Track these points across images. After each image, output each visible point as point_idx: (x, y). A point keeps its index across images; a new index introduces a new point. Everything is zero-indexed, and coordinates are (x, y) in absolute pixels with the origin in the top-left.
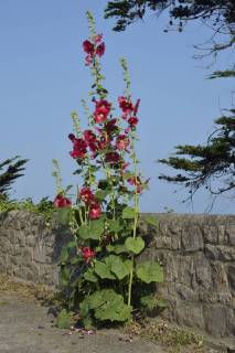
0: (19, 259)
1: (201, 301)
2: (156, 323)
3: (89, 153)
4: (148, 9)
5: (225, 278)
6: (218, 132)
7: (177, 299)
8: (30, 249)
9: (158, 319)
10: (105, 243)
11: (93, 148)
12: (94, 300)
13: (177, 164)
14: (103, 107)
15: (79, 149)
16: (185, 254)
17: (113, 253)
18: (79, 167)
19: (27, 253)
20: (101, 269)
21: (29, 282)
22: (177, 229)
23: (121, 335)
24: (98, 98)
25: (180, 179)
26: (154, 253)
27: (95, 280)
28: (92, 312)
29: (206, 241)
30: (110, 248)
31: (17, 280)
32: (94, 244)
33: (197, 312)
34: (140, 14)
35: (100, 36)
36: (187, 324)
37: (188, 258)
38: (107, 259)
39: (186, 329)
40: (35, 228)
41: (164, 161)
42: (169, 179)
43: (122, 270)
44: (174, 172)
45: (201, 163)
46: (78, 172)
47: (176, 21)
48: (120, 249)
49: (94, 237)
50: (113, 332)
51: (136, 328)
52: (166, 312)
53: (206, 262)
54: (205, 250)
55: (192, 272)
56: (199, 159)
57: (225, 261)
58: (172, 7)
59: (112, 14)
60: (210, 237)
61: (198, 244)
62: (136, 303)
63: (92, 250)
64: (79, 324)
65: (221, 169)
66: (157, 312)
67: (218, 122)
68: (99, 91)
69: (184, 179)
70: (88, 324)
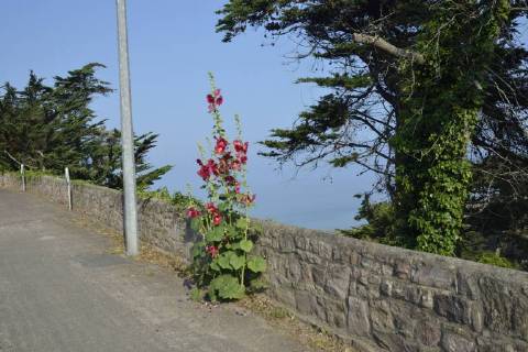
0: (159, 234)
1: (293, 287)
2: (261, 298)
3: (212, 176)
4: (248, 25)
5: (310, 275)
6: (300, 122)
7: (276, 283)
8: (168, 229)
9: (263, 295)
10: (225, 242)
11: (215, 173)
12: (218, 282)
13: (271, 144)
14: (222, 143)
15: (205, 173)
16: (281, 253)
17: (231, 250)
18: (204, 183)
19: (165, 231)
20: (222, 261)
21: (167, 253)
22: (275, 234)
23: (237, 309)
24: (218, 136)
25: (273, 154)
26: (260, 249)
27: (218, 269)
28: (217, 292)
29: (297, 247)
30: (228, 246)
31: (159, 250)
32: (216, 244)
33: (290, 294)
34: (243, 29)
35: (219, 91)
36: (283, 302)
37: (284, 256)
38: (227, 254)
39: (282, 305)
40: (171, 215)
41: (261, 143)
42: (265, 155)
43: (237, 263)
44: (268, 150)
45: (288, 143)
46: (204, 187)
47: (269, 33)
48: (235, 247)
49: (218, 240)
50: (231, 306)
51: (248, 302)
52: (268, 291)
53: (297, 261)
54: (296, 253)
55: (287, 266)
56: (287, 140)
57: (310, 263)
58: (266, 23)
59: (221, 29)
60: (299, 244)
61: (290, 247)
62: (247, 284)
63: (216, 248)
64: (207, 298)
65: (303, 148)
66: (261, 290)
67: (301, 116)
68: (218, 131)
69: (277, 155)
70: (214, 299)
